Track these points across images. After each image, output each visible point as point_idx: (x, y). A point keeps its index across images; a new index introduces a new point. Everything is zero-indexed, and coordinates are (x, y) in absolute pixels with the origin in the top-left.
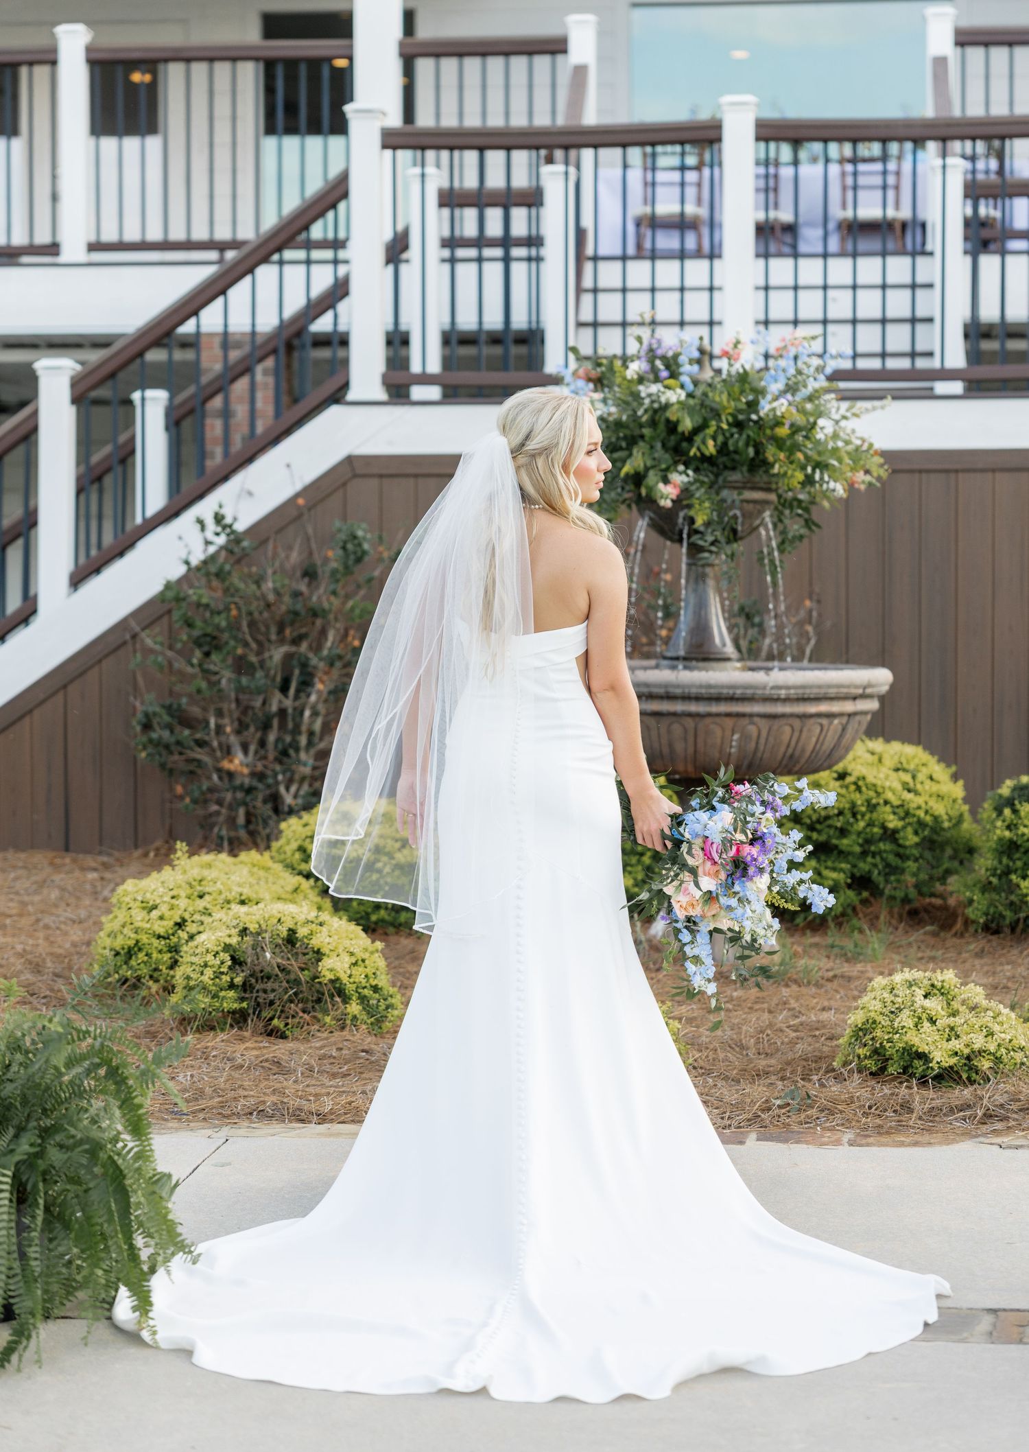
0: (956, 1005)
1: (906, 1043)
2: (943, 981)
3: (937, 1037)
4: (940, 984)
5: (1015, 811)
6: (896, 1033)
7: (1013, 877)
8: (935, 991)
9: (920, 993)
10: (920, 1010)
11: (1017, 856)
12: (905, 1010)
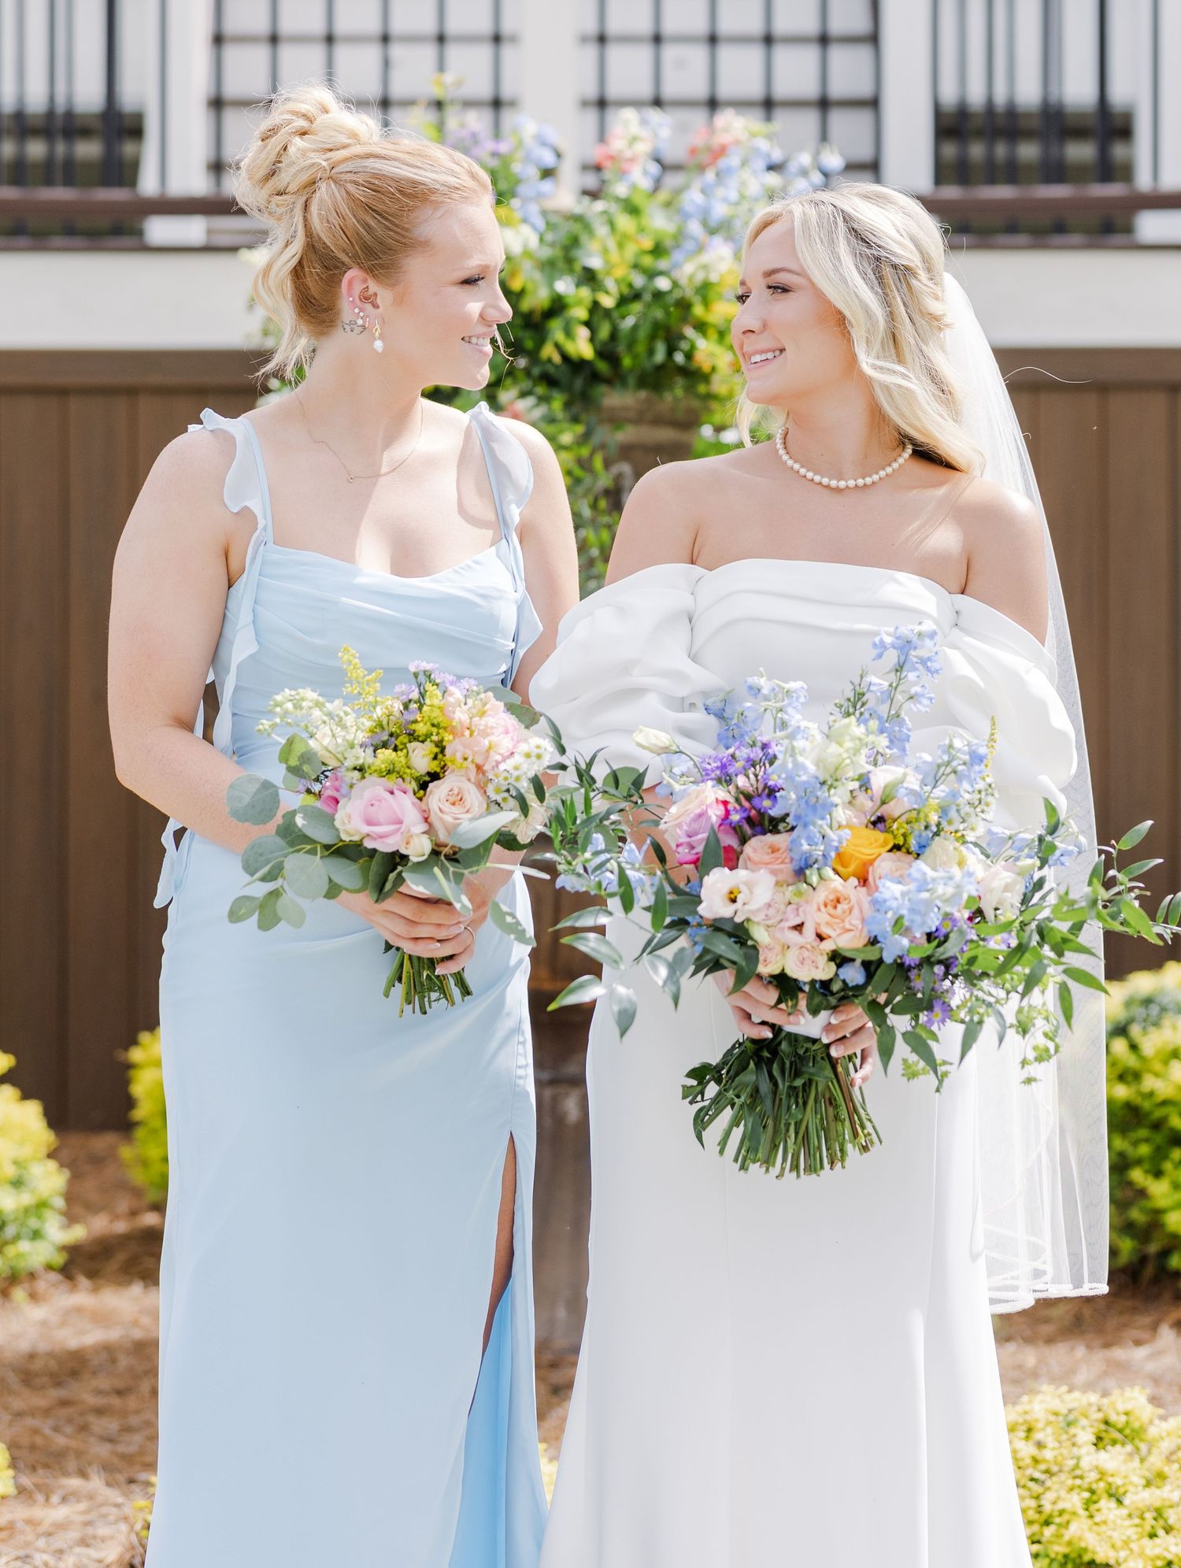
0: (1156, 1461)
1: (1070, 1543)
2: (1126, 1414)
3: (1132, 1532)
4: (1123, 1418)
5: (1134, 1047)
6: (1047, 1523)
7: (1137, 1175)
8: (1117, 1436)
9: (1086, 1436)
10: (1093, 1476)
11: (1143, 1133)
12: (1063, 1477)
